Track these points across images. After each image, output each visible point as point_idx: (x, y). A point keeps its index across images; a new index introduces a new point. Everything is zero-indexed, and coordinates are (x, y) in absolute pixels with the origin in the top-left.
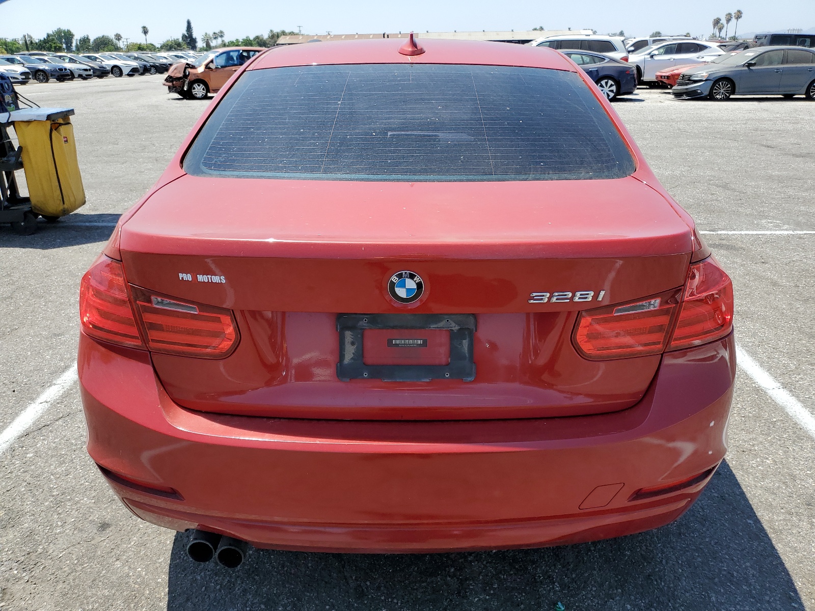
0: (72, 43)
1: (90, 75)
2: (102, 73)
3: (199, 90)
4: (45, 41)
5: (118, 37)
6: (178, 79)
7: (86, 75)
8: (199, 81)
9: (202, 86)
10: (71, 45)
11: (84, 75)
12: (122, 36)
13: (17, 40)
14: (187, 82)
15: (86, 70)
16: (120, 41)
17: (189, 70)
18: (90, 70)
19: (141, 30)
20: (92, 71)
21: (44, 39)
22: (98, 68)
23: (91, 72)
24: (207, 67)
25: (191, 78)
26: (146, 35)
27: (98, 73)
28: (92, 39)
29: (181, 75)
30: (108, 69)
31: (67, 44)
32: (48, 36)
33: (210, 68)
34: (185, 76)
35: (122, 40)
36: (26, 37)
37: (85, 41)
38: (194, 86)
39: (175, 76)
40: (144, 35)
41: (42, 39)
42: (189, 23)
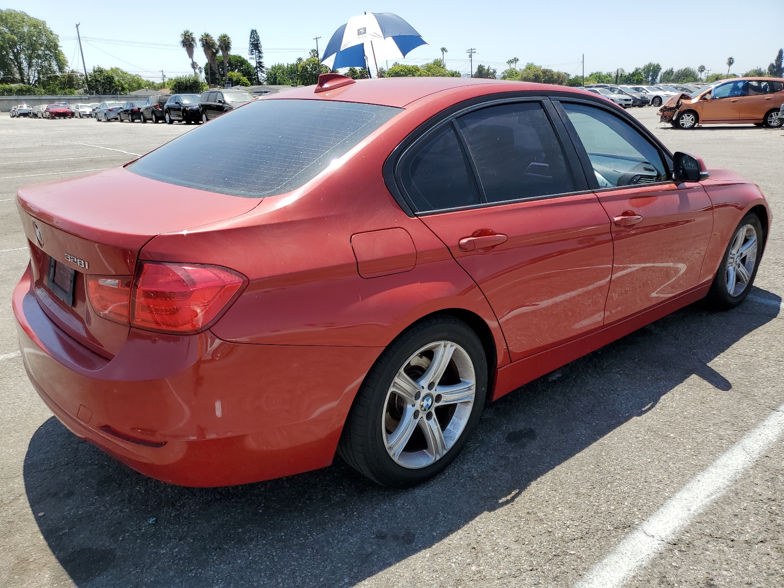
0: (657, 76)
1: (630, 105)
2: (642, 103)
3: (687, 120)
4: (633, 75)
5: (702, 69)
6: (671, 109)
7: (625, 105)
8: (691, 111)
9: (692, 117)
10: (656, 78)
11: (624, 105)
12: (706, 68)
13: (611, 73)
14: (677, 112)
15: (627, 100)
16: (703, 73)
17: (683, 101)
18: (630, 100)
19: (727, 61)
20: (632, 100)
21: (633, 73)
22: (640, 98)
23: (631, 102)
24: (703, 98)
25: (682, 108)
26: (730, 66)
27: (638, 103)
28: (675, 70)
29: (674, 106)
30: (649, 99)
31: (652, 76)
32: (637, 70)
33: (705, 99)
34: (678, 106)
35: (705, 71)
36: (619, 71)
37: (670, 73)
38: (684, 116)
39: (670, 106)
40: (728, 66)
41: (631, 73)
42: (781, 52)
